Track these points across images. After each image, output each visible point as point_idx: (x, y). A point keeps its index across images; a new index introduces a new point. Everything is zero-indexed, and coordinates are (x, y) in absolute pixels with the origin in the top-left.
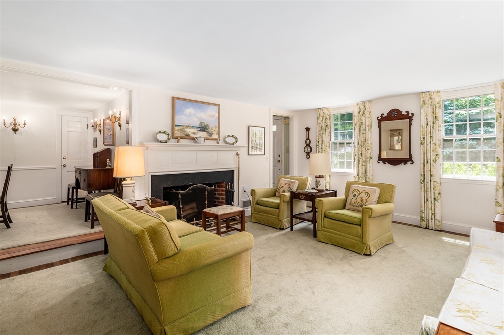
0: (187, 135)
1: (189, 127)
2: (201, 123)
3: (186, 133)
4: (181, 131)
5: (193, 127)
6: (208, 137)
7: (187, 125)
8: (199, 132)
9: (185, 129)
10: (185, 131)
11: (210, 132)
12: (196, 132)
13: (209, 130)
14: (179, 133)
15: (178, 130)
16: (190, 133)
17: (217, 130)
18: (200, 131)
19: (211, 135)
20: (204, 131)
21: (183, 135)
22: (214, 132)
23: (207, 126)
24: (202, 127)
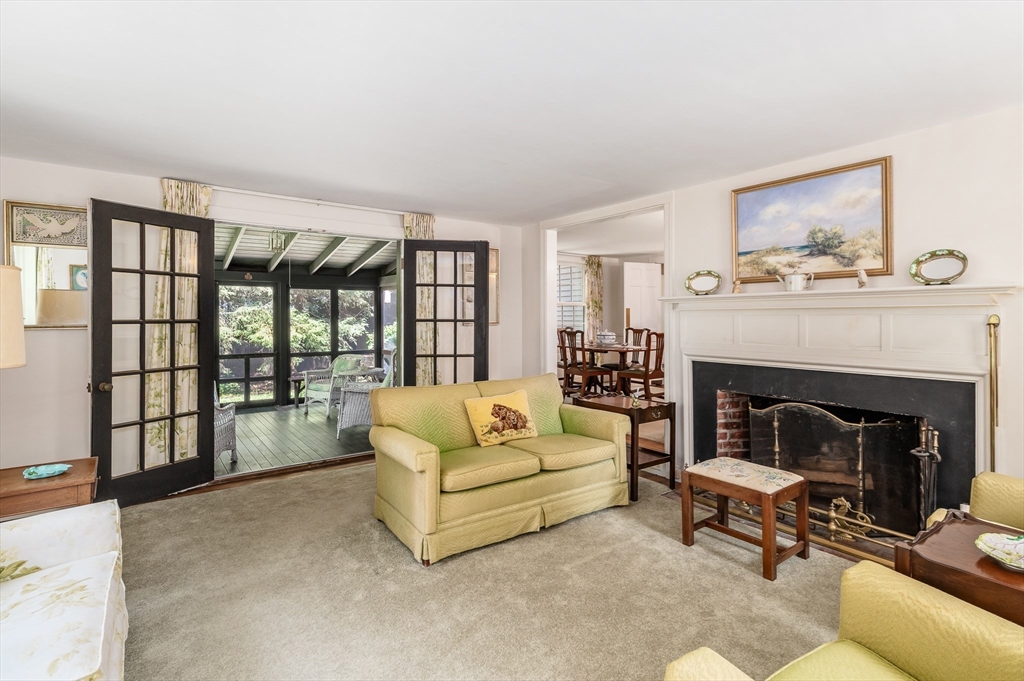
0: (768, 272)
1: (774, 251)
2: (813, 233)
3: (766, 267)
4: (754, 263)
5: (788, 248)
6: (841, 268)
7: (770, 247)
8: (805, 259)
9: (764, 259)
10: (764, 263)
11: (847, 255)
12: (796, 260)
13: (844, 247)
14: (749, 269)
15: (746, 264)
16: (778, 266)
17: (878, 242)
18: (811, 254)
19: (851, 262)
20: (824, 253)
21: (759, 274)
22: (863, 252)
23: (836, 236)
24: (817, 244)
